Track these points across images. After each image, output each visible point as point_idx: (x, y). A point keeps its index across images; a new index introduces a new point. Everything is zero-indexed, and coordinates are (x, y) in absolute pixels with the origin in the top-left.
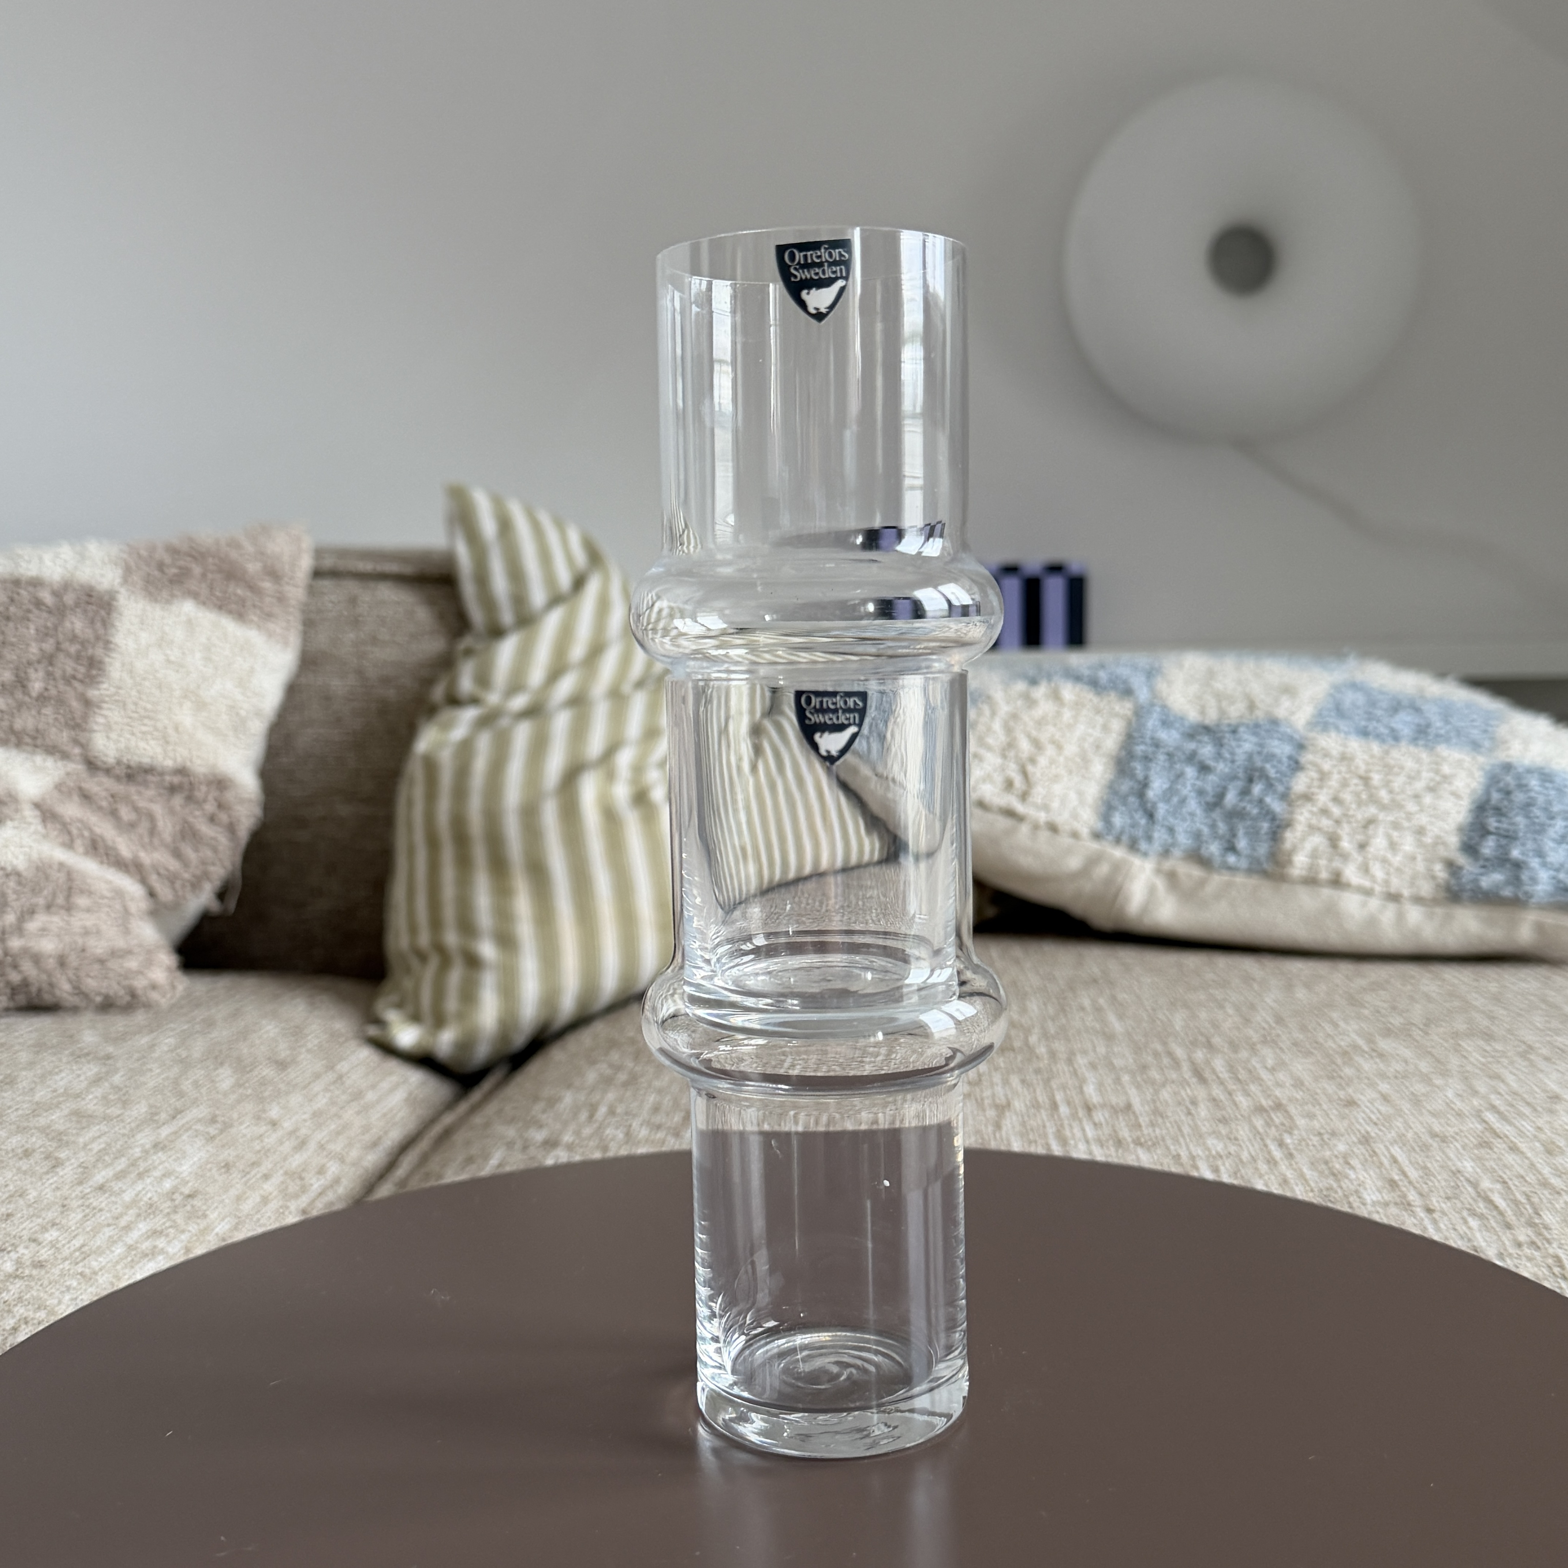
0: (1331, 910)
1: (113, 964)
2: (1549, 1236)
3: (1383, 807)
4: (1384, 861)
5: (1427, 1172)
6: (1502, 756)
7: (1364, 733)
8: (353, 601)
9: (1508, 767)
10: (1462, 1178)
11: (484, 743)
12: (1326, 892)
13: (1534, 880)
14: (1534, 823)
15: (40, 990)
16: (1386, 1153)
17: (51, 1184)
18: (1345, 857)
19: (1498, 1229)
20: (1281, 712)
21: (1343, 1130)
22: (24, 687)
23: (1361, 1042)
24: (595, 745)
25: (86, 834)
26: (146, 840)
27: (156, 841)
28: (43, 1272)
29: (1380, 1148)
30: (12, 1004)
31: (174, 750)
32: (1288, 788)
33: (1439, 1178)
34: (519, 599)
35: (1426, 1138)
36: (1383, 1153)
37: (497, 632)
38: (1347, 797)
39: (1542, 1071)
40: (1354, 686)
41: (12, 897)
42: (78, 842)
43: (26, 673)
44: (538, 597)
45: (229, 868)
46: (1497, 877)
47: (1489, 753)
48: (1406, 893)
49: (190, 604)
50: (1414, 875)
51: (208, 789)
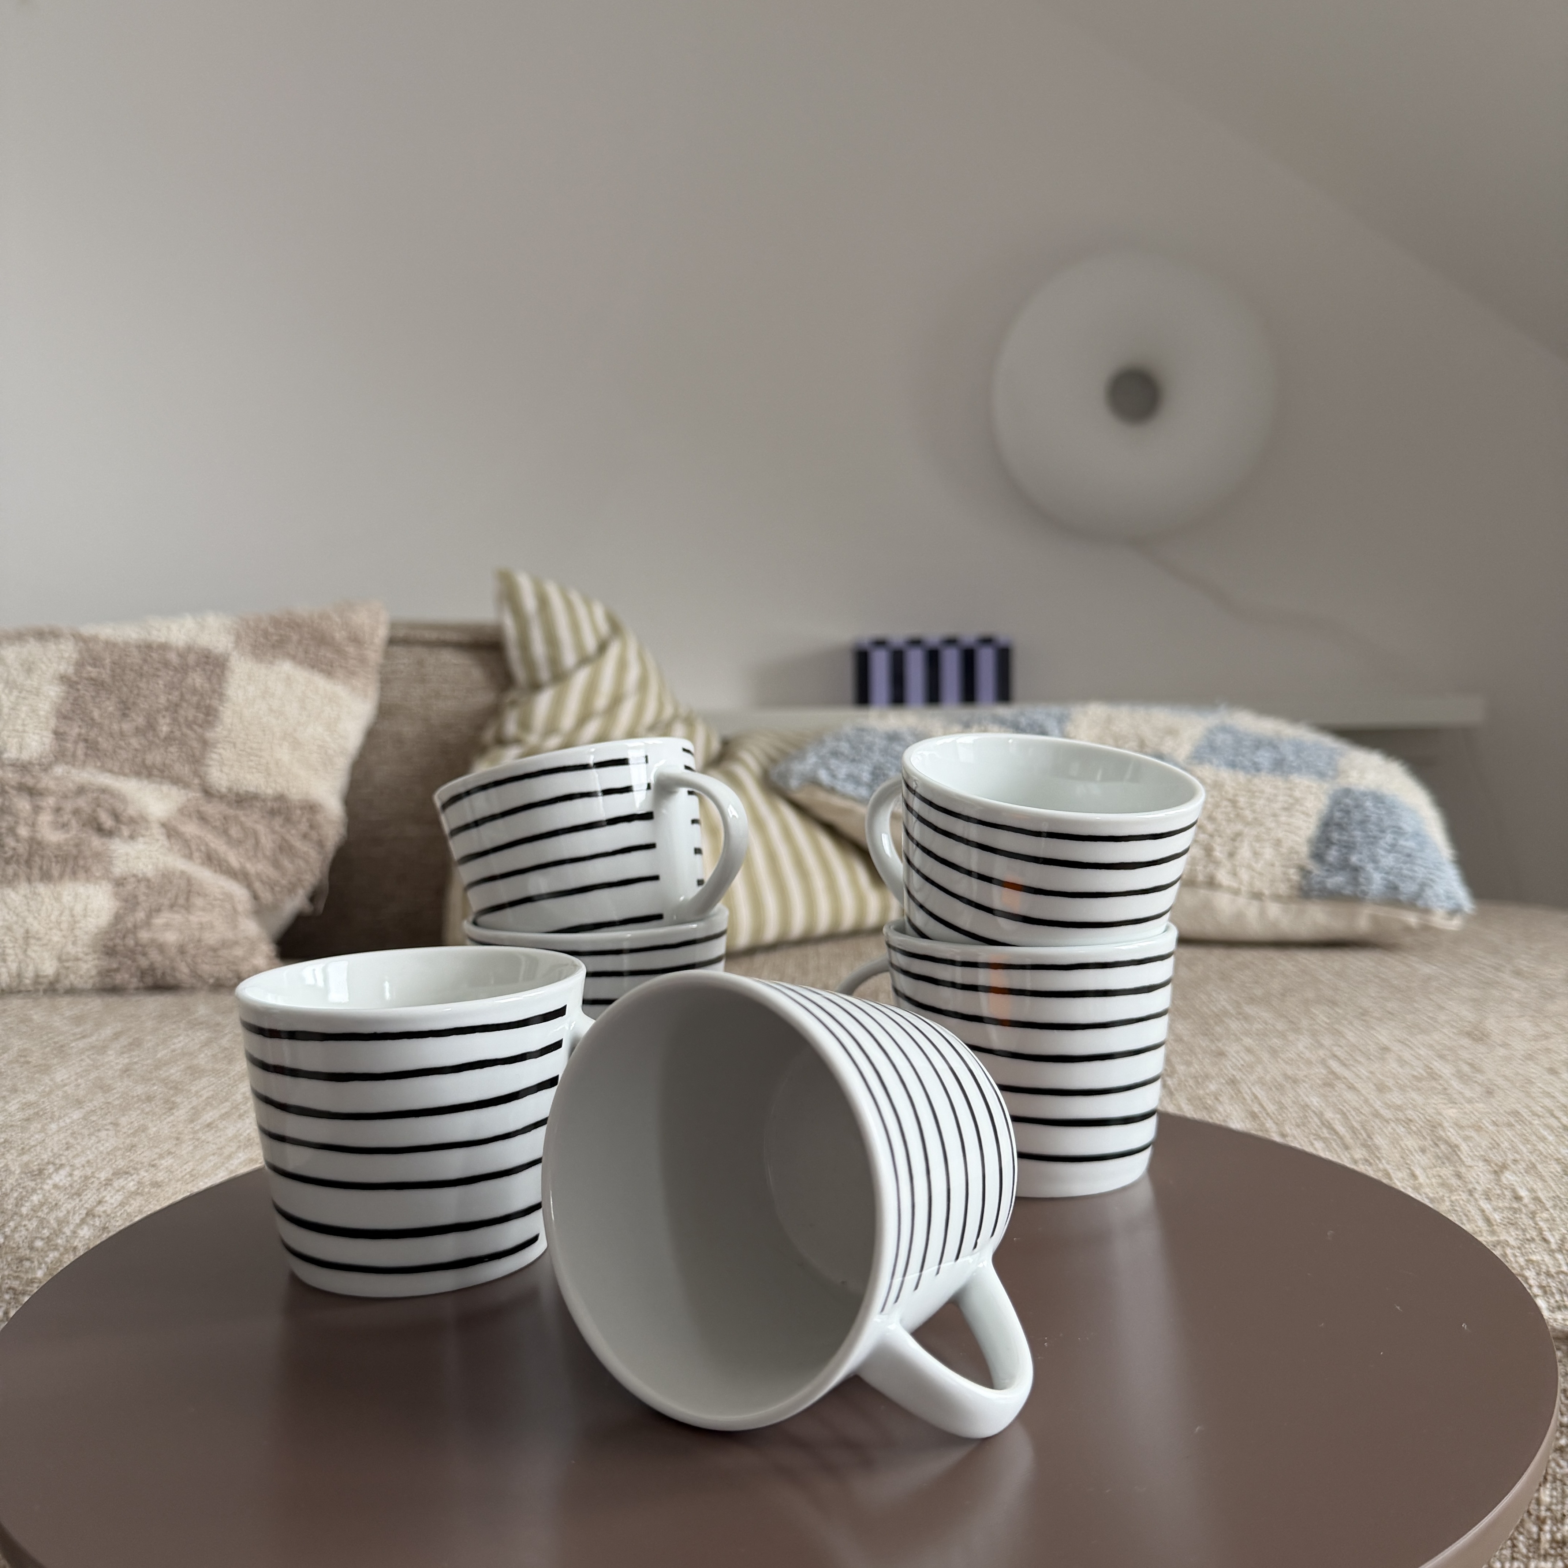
0: (1207, 906)
1: (224, 953)
2: (1379, 1155)
3: (1247, 824)
4: (1250, 867)
5: (1282, 1107)
6: (1342, 783)
7: (1233, 765)
8: (421, 663)
9: (1347, 792)
10: (1309, 1111)
12: (1203, 892)
13: (1369, 880)
14: (1369, 837)
15: (164, 974)
16: (1249, 1092)
17: (169, 1122)
18: (1217, 865)
19: (1339, 1150)
21: (1214, 1075)
22: (154, 730)
23: (1229, 1008)
25: (203, 848)
26: (251, 853)
27: (260, 855)
28: (159, 1191)
29: (1244, 1088)
30: (141, 985)
31: (275, 782)
33: (1291, 1110)
34: (554, 660)
35: (1280, 1079)
36: (1246, 1093)
37: (536, 687)
38: (1219, 815)
39: (1374, 1029)
40: (1224, 729)
41: (142, 898)
42: (196, 854)
43: (155, 719)
44: (569, 658)
45: (319, 876)
46: (1340, 879)
47: (1332, 780)
48: (1267, 892)
49: (289, 665)
50: (1273, 878)
51: (303, 812)
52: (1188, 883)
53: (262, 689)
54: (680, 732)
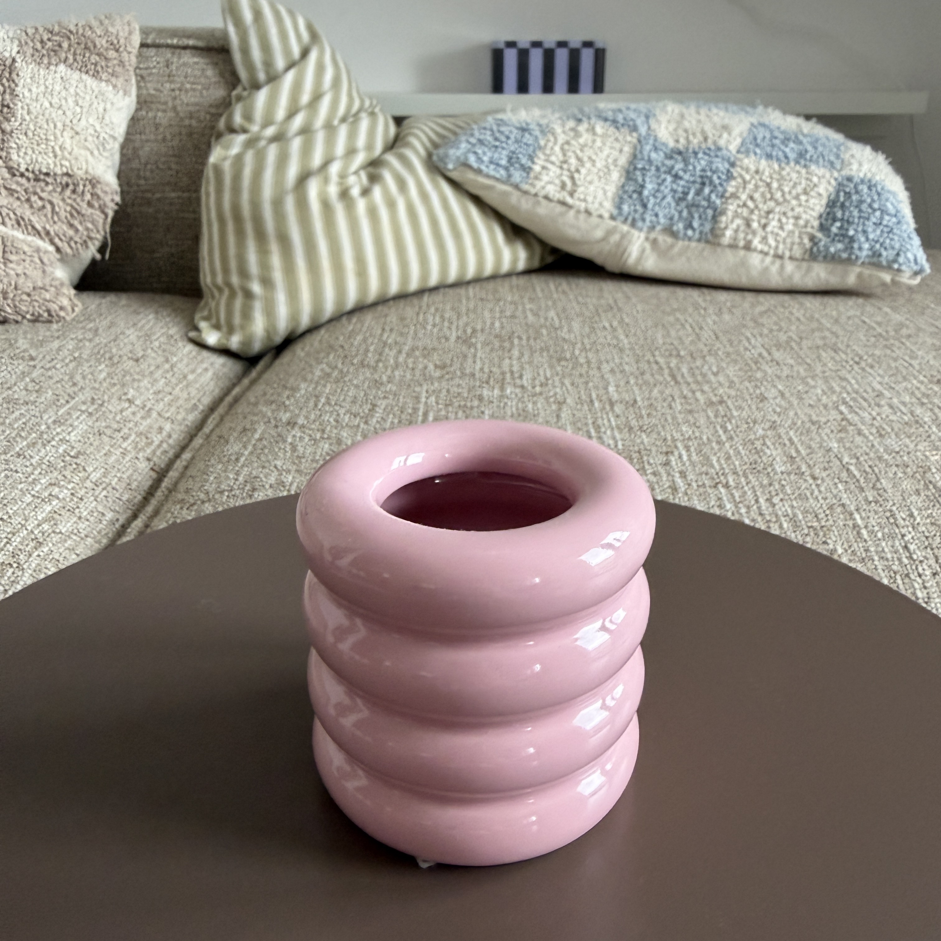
0: (744, 264)
1: (35, 296)
3: (778, 203)
4: (776, 235)
6: (847, 172)
7: (769, 157)
8: (167, 61)
9: (850, 179)
11: (249, 158)
12: (741, 253)
13: (860, 249)
14: (864, 213)
18: (754, 233)
20: (723, 141)
24: (317, 159)
25: (11, 215)
26: (50, 218)
27: (56, 219)
31: (61, 163)
32: (725, 191)
34: (268, 63)
37: (255, 85)
38: (757, 196)
40: (764, 126)
42: (8, 221)
44: (280, 63)
45: (102, 233)
46: (840, 246)
47: (839, 171)
48: (787, 254)
49: (62, 67)
50: (793, 244)
51: (84, 186)
52: (733, 246)
53: (42, 88)
54: (364, 124)
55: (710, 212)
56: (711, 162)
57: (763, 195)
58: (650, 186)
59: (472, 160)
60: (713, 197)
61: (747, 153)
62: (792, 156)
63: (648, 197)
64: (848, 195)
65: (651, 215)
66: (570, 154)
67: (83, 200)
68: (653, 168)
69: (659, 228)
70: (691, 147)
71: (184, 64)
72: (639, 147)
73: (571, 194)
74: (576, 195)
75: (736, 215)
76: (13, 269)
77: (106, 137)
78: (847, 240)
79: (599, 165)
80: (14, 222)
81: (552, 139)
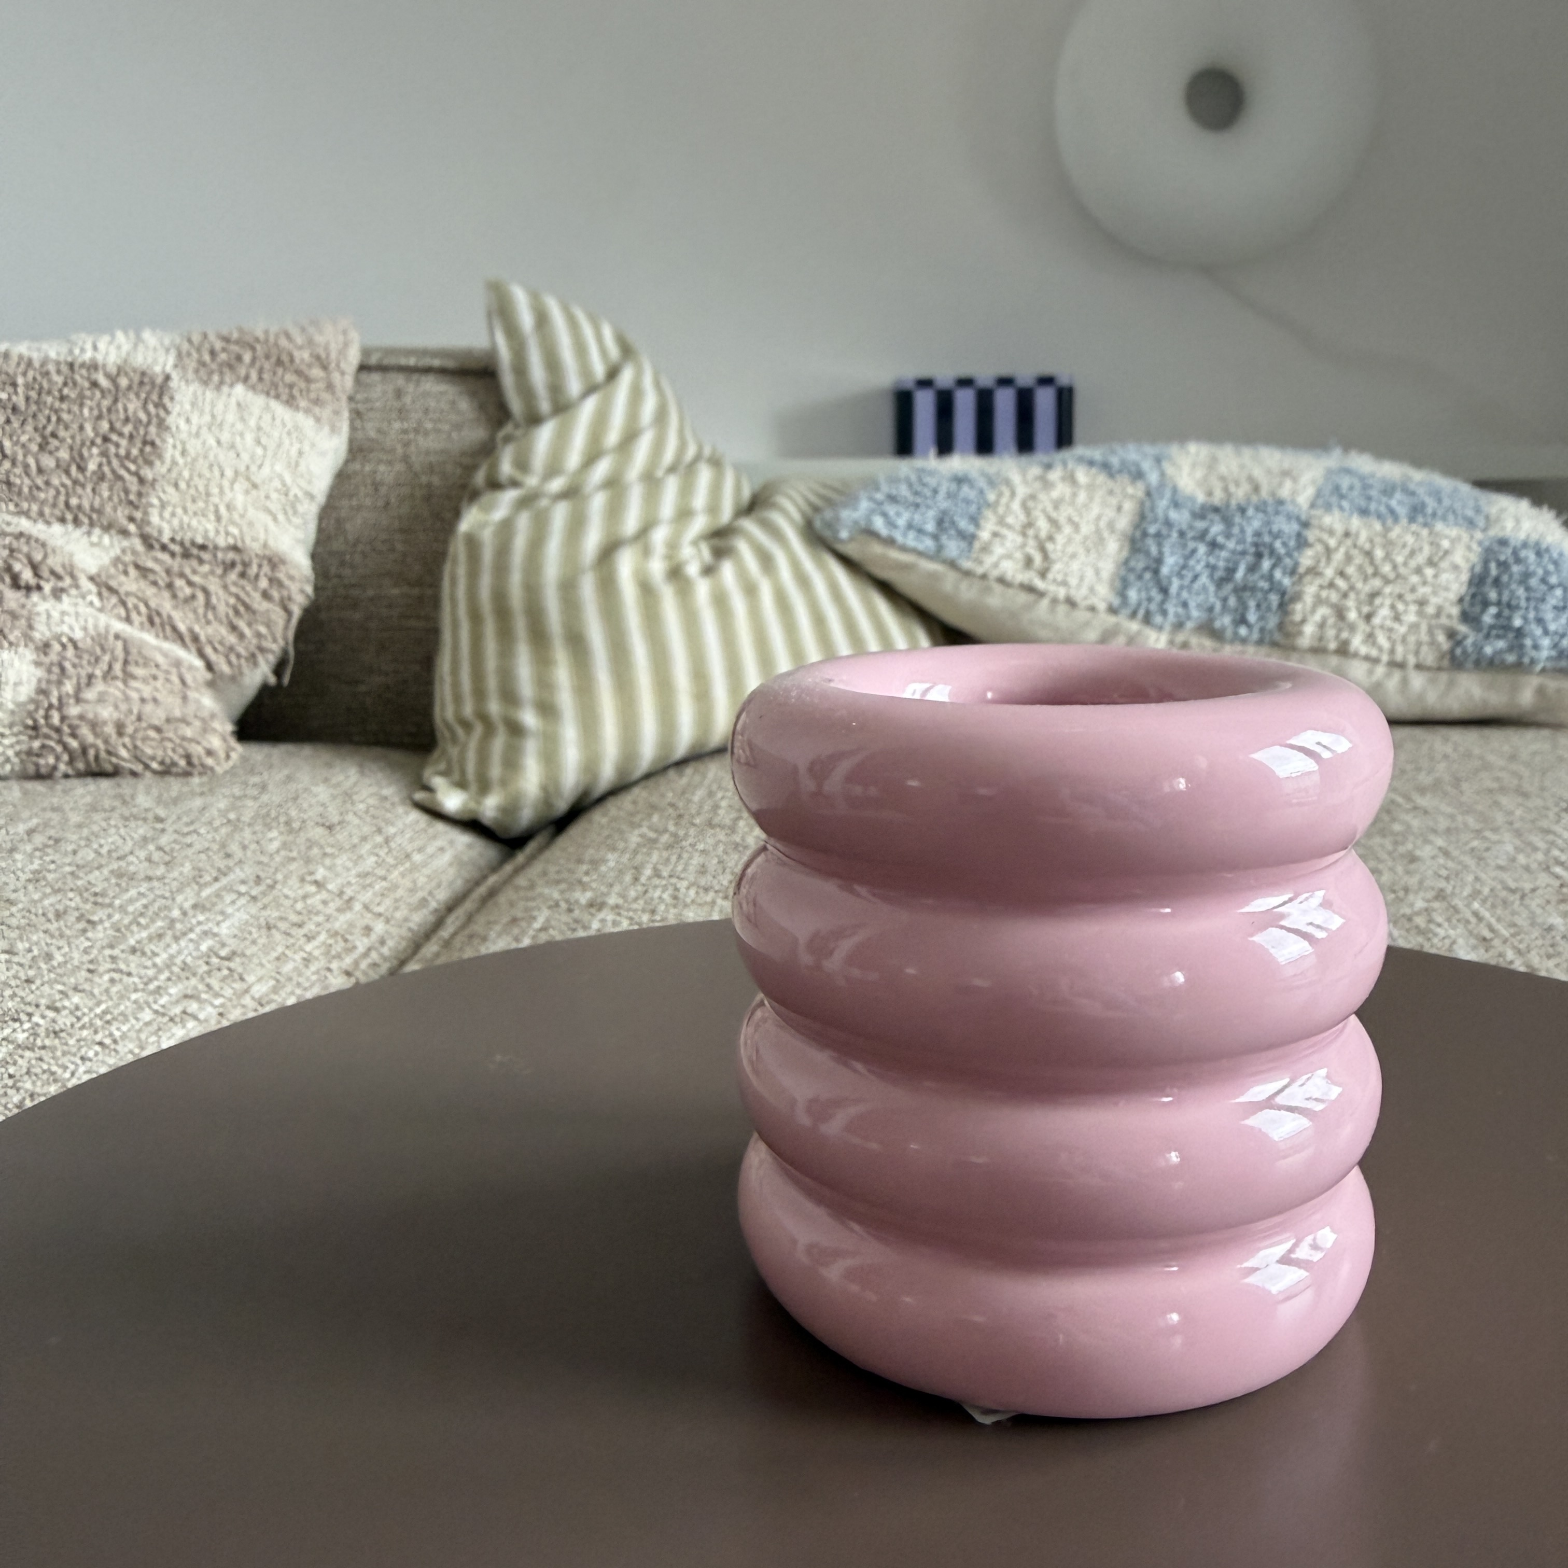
1: (168, 731)
3: (1387, 581)
4: (1389, 630)
6: (1496, 532)
7: (1364, 512)
8: (399, 394)
9: (1503, 542)
11: (523, 522)
12: (1334, 661)
13: (1536, 647)
14: (1534, 594)
15: (98, 757)
18: (1352, 628)
20: (1285, 492)
24: (631, 523)
25: (142, 607)
26: (201, 614)
27: (212, 616)
30: (71, 770)
31: (227, 530)
32: (1296, 565)
34: (556, 388)
37: (534, 420)
38: (1351, 570)
40: (1348, 471)
41: (69, 668)
42: (135, 616)
43: (81, 452)
44: (574, 386)
45: (281, 642)
46: (1501, 644)
47: (1484, 530)
48: (1412, 660)
49: (239, 389)
50: (1419, 644)
51: (260, 566)
52: (1318, 650)
53: (207, 418)
54: (705, 476)
55: (1274, 599)
56: (1268, 523)
57: (1360, 568)
58: (1171, 561)
59: (879, 523)
60: (1278, 574)
61: (1328, 507)
62: (1402, 511)
63: (1169, 578)
64: (1504, 566)
65: (1176, 606)
66: (1037, 513)
67: (256, 588)
68: (1175, 535)
69: (1190, 625)
70: (1233, 503)
71: (426, 394)
72: (1148, 504)
73: (1043, 574)
74: (1050, 576)
75: (1319, 601)
76: (137, 690)
77: (300, 494)
78: (1511, 635)
79: (1086, 529)
80: (144, 619)
81: (1007, 493)
